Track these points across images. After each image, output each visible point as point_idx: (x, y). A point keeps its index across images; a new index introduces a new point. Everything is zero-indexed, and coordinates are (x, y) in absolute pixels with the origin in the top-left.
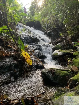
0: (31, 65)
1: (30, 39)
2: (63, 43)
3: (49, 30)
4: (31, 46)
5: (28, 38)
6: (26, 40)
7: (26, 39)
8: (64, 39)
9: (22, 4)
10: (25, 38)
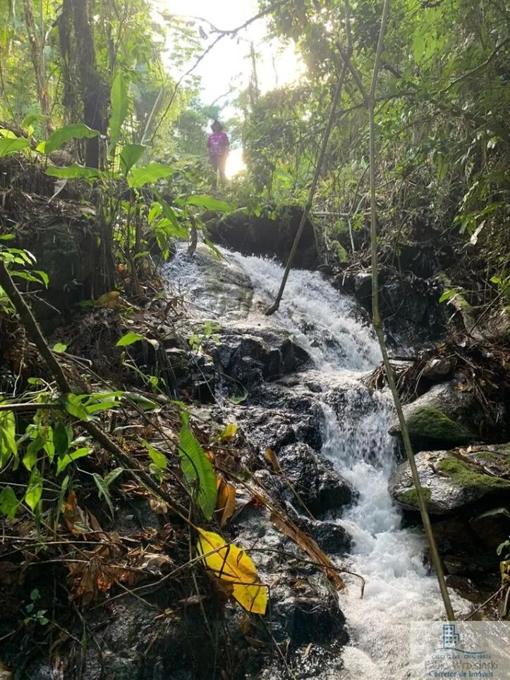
0: (263, 611)
1: (247, 359)
2: (464, 383)
3: (365, 265)
4: (259, 411)
5: (235, 350)
6: (228, 370)
7: (225, 361)
8: (468, 355)
9: (196, 84)
10: (216, 355)
